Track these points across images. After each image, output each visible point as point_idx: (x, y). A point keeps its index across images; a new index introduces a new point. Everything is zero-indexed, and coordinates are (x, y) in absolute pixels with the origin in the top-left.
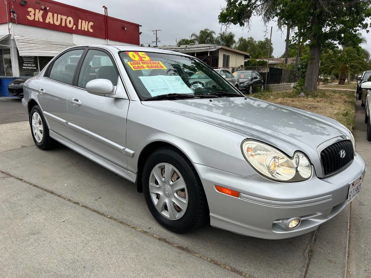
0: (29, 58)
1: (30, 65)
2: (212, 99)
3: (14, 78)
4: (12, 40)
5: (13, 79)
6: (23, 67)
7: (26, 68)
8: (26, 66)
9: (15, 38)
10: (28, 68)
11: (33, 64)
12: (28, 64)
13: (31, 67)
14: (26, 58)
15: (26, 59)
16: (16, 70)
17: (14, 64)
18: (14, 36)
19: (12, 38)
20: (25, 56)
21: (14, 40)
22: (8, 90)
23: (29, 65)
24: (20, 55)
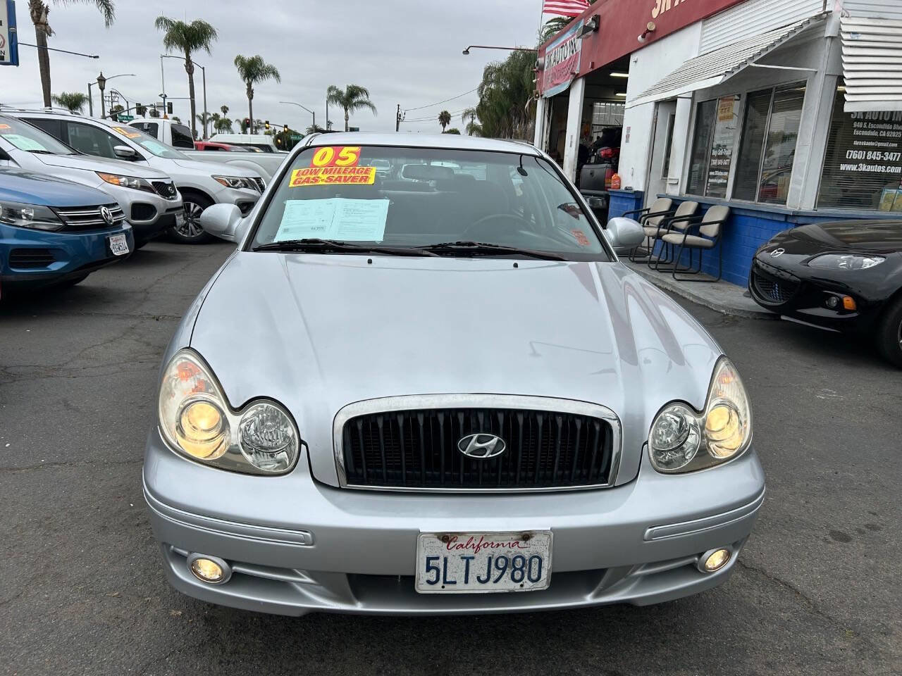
0: (883, 122)
1: (876, 156)
2: (373, 258)
3: (787, 216)
4: (828, 41)
5: (783, 219)
6: (843, 167)
7: (854, 168)
8: (856, 162)
9: (844, 28)
10: (863, 168)
11: (891, 150)
12: (866, 149)
13: (881, 163)
14: (868, 121)
15: (867, 129)
16: (806, 180)
17: (807, 150)
18: (842, 20)
19: (830, 31)
20: (865, 113)
21: (836, 39)
22: (748, 273)
23: (870, 156)
24: (847, 108)
